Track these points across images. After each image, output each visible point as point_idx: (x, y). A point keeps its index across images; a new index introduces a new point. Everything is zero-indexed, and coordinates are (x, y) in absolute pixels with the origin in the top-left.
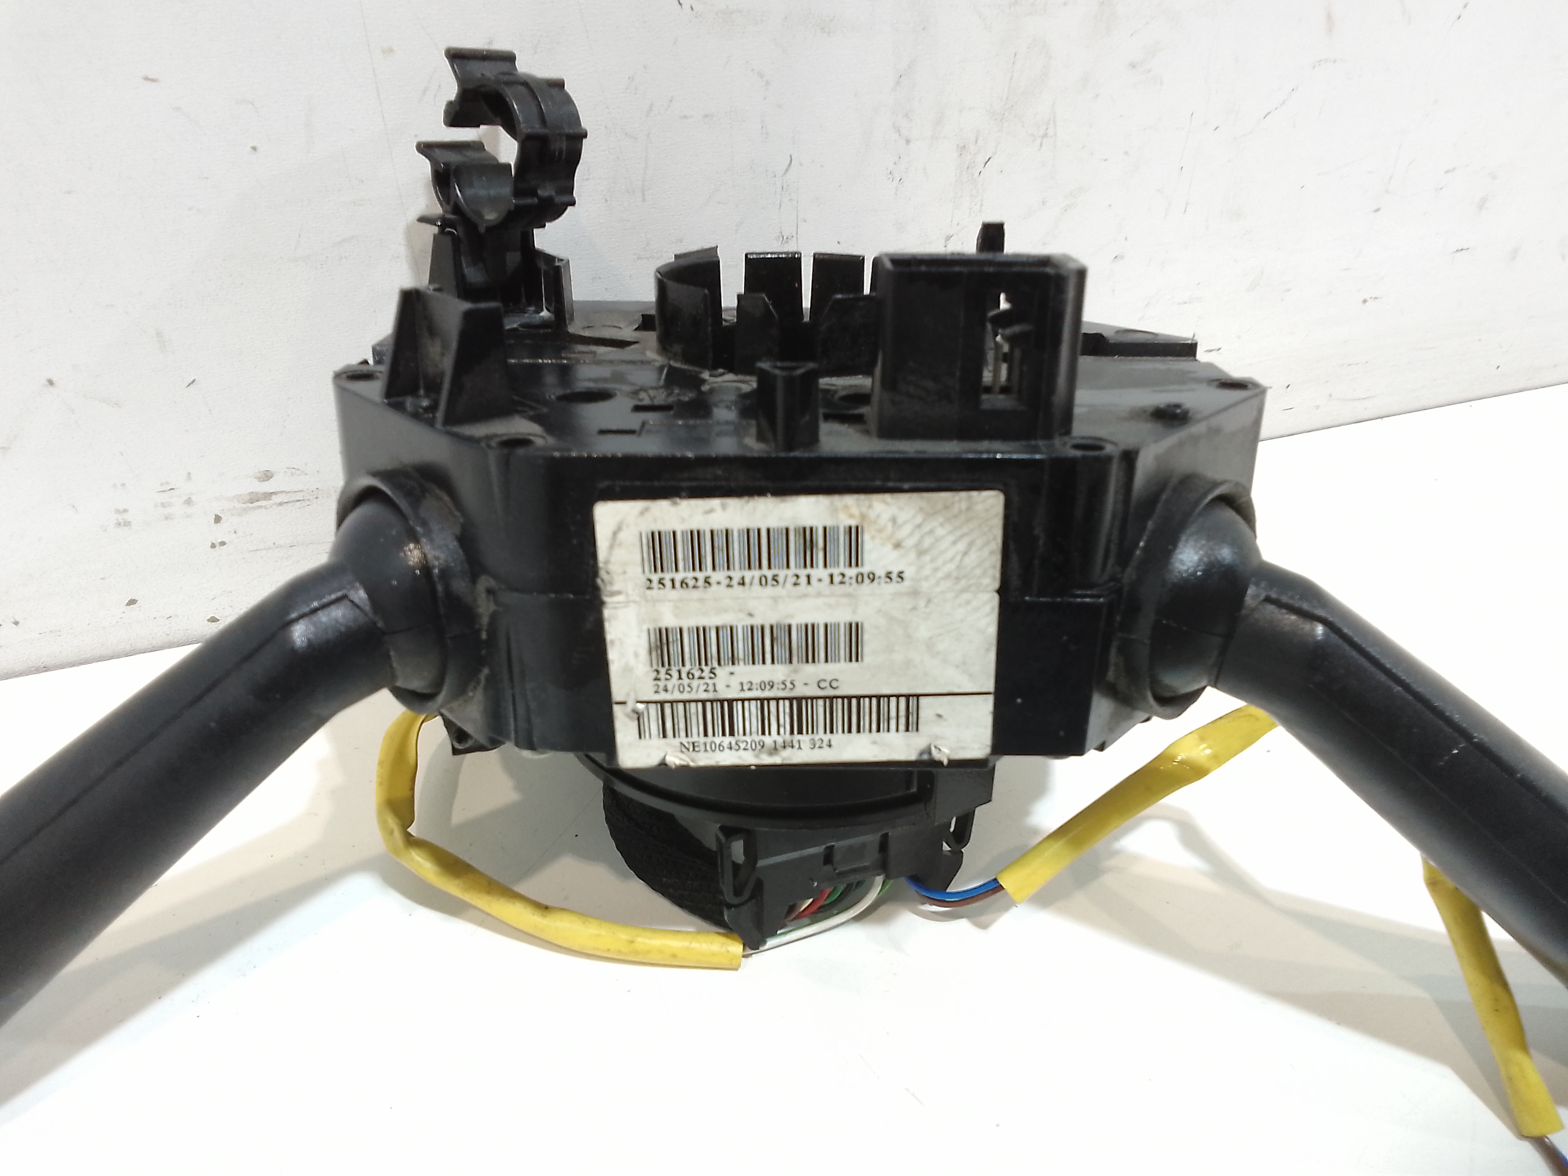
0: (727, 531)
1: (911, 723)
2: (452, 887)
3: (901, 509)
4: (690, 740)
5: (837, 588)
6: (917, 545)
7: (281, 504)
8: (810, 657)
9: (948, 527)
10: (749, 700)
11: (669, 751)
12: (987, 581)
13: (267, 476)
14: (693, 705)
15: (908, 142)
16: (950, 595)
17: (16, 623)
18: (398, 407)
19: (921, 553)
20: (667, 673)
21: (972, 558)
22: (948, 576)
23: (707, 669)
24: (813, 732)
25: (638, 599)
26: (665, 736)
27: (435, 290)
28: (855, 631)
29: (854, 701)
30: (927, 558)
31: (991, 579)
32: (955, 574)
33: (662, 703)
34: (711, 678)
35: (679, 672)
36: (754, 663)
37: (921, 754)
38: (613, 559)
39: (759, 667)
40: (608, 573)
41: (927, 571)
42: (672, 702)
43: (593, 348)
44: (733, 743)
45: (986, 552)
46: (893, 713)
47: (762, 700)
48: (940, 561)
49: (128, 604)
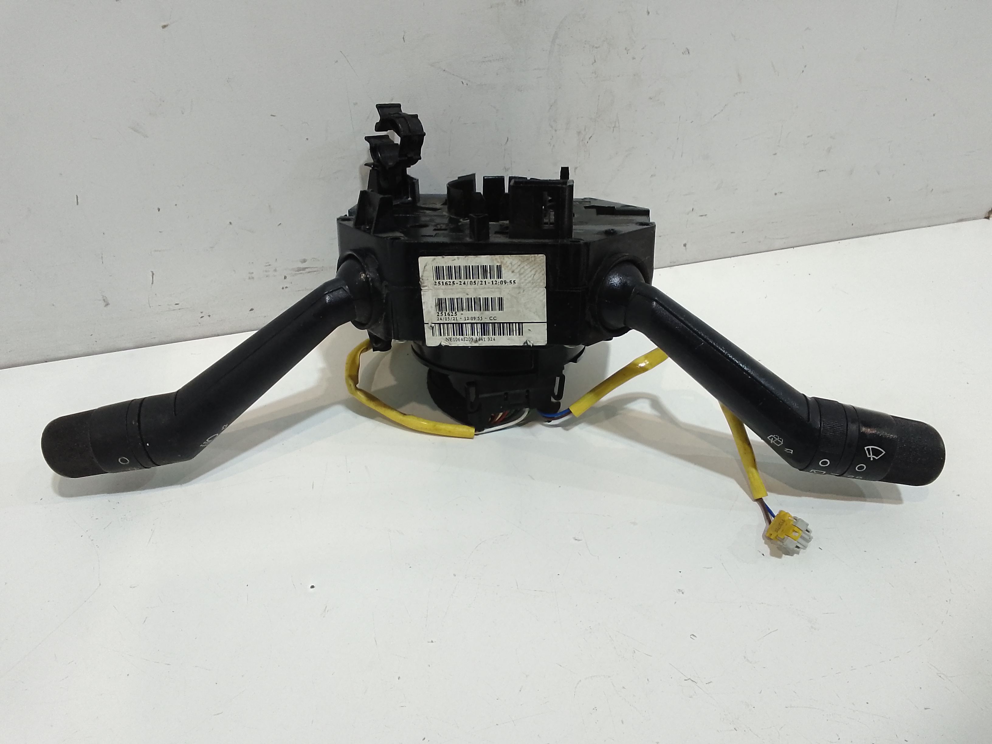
0: (459, 266)
1: (520, 332)
2: (371, 405)
3: (513, 260)
4: (449, 337)
5: (495, 286)
6: (519, 272)
7: (309, 272)
8: (487, 309)
9: (529, 266)
10: (468, 323)
11: (443, 341)
12: (542, 284)
13: (304, 261)
14: (450, 325)
15: (556, 131)
16: (531, 289)
17: (209, 316)
18: (359, 229)
19: (520, 274)
20: (441, 314)
21: (537, 276)
22: (529, 282)
23: (454, 313)
24: (489, 335)
25: (432, 288)
26: (441, 335)
27: (371, 191)
28: (501, 300)
29: (502, 324)
30: (522, 276)
31: (543, 283)
32: (531, 282)
33: (440, 324)
34: (455, 316)
35: (445, 313)
36: (469, 311)
37: (524, 343)
38: (424, 275)
39: (470, 312)
40: (423, 280)
41: (523, 281)
42: (443, 324)
43: (425, 211)
44: (463, 338)
45: (541, 275)
46: (514, 329)
47: (472, 323)
48: (527, 277)
49: (250, 310)
